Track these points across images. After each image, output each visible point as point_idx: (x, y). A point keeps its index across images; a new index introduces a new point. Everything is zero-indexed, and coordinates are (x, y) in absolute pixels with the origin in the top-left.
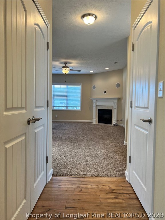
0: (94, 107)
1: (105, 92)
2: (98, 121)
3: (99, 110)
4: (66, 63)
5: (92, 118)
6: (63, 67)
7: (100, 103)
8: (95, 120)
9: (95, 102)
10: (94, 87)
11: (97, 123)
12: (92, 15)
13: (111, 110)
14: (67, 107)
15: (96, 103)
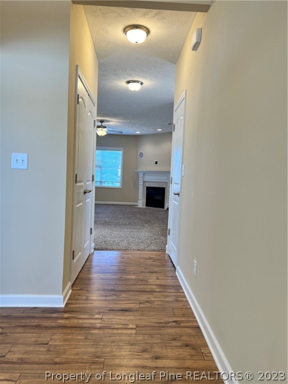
0: (141, 183)
1: (156, 163)
2: (145, 204)
3: (148, 188)
4: (102, 121)
5: (138, 200)
6: (98, 127)
7: (148, 178)
8: (141, 203)
9: (142, 176)
10: (141, 155)
11: (145, 207)
12: (138, 82)
13: (164, 188)
14: (101, 182)
15: (143, 178)
